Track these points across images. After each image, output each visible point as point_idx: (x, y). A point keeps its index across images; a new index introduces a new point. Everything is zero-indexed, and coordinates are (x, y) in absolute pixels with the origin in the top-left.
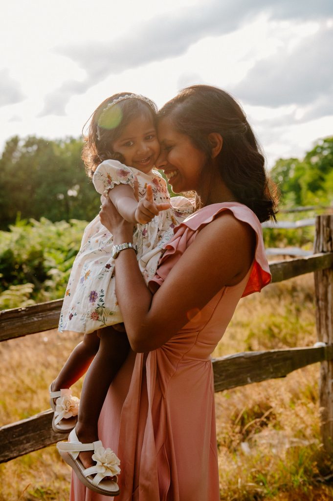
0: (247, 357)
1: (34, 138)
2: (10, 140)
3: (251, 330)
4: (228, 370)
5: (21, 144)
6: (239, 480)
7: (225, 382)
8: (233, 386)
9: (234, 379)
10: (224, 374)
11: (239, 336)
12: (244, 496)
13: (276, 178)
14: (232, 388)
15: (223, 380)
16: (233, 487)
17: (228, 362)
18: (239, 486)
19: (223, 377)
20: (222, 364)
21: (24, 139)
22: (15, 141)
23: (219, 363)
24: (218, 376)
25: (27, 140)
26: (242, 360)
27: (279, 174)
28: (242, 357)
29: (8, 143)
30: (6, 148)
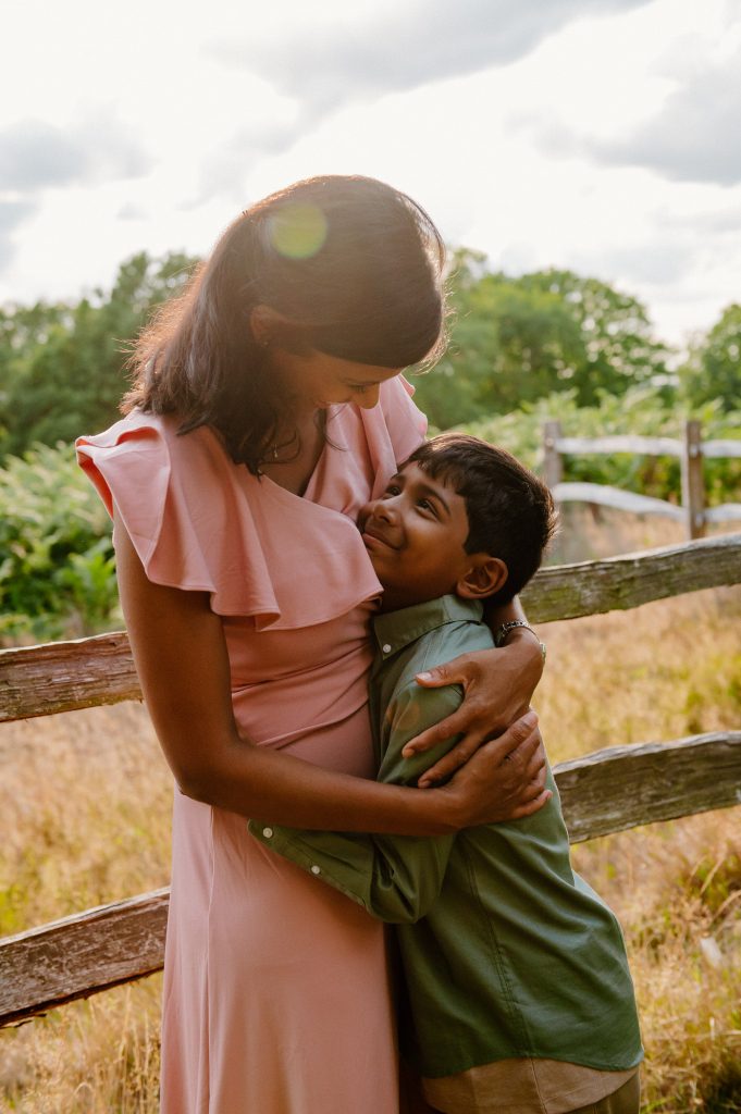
0: (736, 742)
1: (181, 257)
2: (130, 261)
3: (693, 688)
4: (692, 771)
5: (153, 269)
6: (712, 1022)
7: (686, 797)
8: (704, 808)
9: (705, 792)
10: (682, 780)
11: (665, 701)
12: (723, 1057)
13: (723, 349)
14: (702, 812)
15: (680, 793)
16: (700, 1038)
17: (692, 752)
18: (713, 1035)
19: (679, 787)
20: (677, 756)
21: (159, 260)
22: (140, 263)
23: (670, 754)
24: (669, 784)
25: (166, 260)
26: (724, 748)
27: (729, 340)
28: (724, 742)
29: (124, 269)
30: (119, 279)
